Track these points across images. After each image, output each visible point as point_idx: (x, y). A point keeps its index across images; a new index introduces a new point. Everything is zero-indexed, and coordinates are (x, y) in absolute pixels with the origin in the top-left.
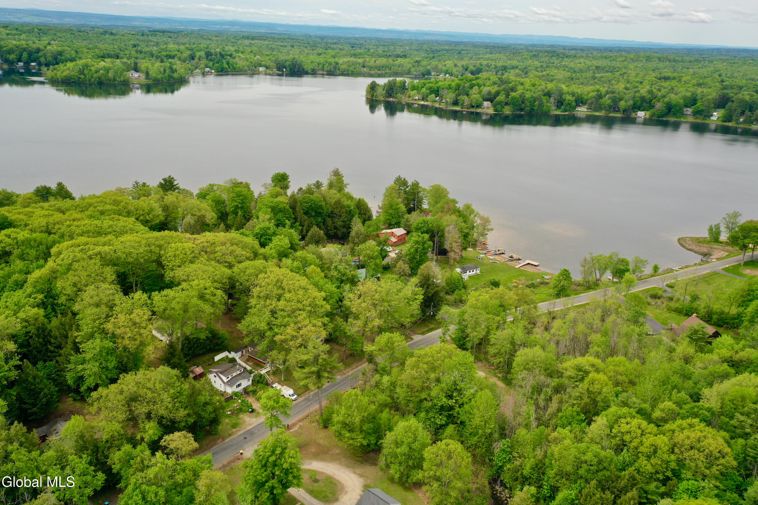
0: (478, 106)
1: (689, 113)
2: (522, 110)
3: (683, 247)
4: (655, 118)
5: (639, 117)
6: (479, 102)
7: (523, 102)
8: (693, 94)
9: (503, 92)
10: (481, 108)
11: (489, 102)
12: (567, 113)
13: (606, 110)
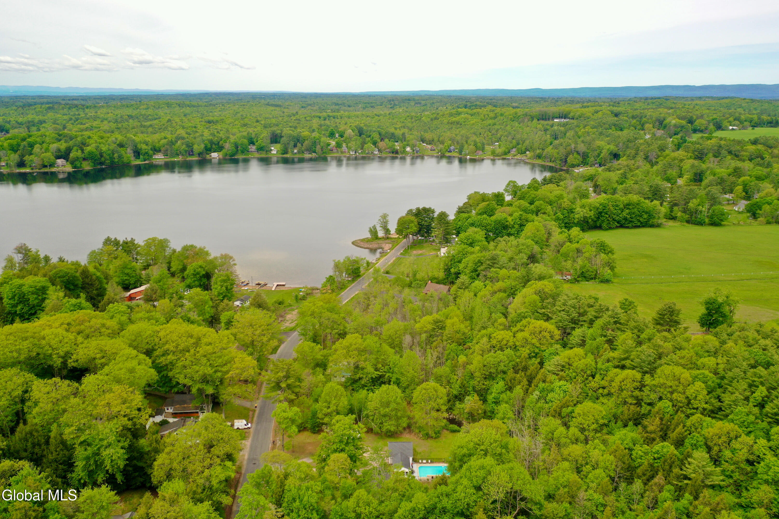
0: (51, 165)
1: (253, 150)
2: (101, 163)
3: (361, 247)
4: (228, 157)
5: (214, 158)
6: (52, 161)
7: (102, 156)
8: (248, 134)
9: (75, 148)
10: (54, 167)
11: (62, 160)
12: (147, 162)
13: (183, 155)
